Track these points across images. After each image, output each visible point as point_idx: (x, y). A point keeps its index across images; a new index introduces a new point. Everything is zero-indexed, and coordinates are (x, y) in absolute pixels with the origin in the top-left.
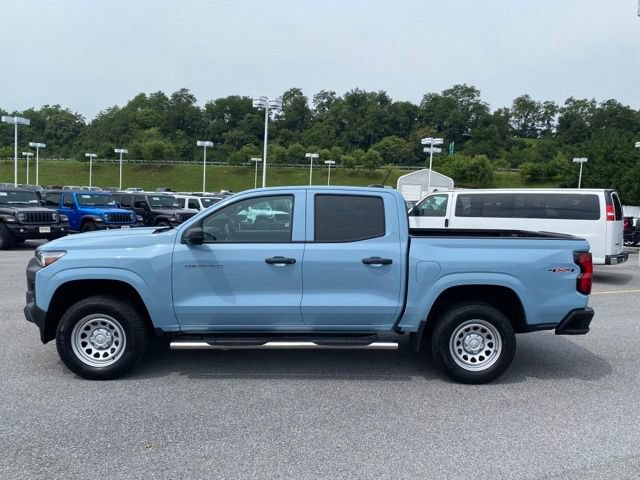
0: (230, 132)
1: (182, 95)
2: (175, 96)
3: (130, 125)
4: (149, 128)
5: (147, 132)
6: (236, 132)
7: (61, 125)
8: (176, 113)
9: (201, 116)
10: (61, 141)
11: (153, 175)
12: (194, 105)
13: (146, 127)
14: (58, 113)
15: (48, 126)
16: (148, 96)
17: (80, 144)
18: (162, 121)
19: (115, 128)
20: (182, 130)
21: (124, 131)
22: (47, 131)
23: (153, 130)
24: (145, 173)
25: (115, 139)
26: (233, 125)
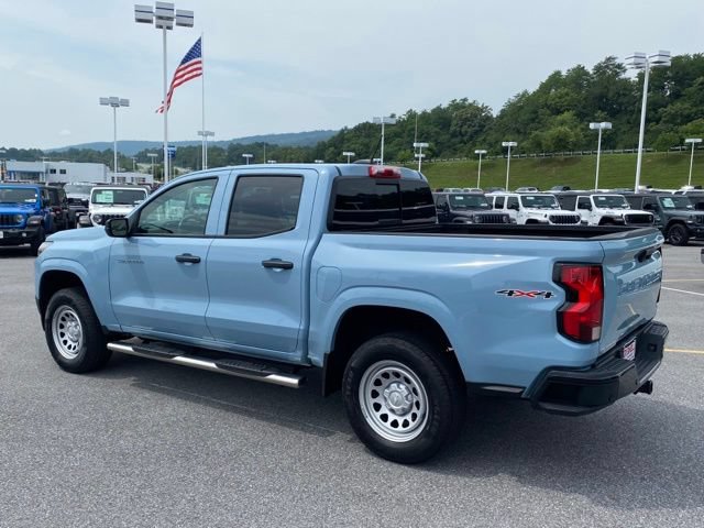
0: (670, 106)
1: (607, 67)
2: (598, 68)
3: (541, 111)
4: (563, 113)
5: (559, 118)
6: (678, 105)
7: (467, 119)
8: (597, 91)
9: (632, 90)
10: (465, 138)
11: (554, 170)
12: (623, 76)
13: (558, 112)
14: (464, 107)
15: (455, 122)
16: (564, 73)
17: (484, 140)
18: (579, 102)
19: (523, 117)
20: (603, 111)
21: (533, 120)
22: (452, 128)
23: (566, 115)
24: (545, 168)
25: (522, 130)
26: (676, 96)
